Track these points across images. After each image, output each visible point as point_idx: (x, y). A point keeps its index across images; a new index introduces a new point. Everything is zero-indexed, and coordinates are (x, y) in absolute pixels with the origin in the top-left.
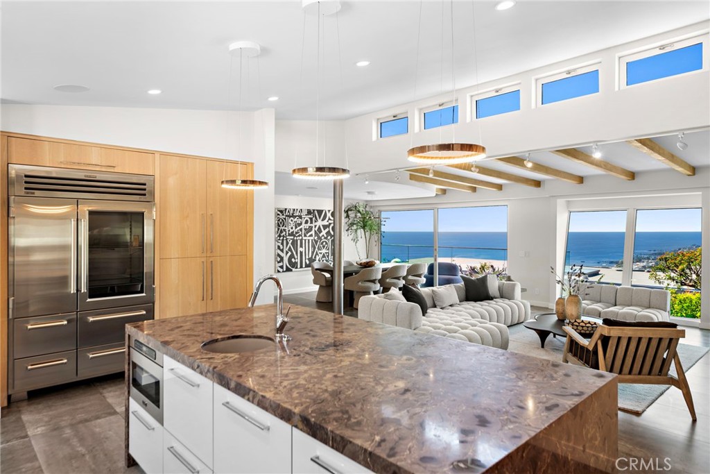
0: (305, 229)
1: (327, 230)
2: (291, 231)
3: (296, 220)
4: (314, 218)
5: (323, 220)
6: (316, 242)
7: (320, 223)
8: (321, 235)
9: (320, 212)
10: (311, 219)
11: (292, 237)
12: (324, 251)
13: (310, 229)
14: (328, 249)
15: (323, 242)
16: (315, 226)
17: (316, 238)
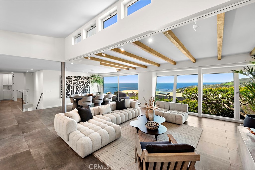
0: (73, 83)
1: (83, 83)
2: (67, 83)
3: (69, 80)
4: (77, 79)
5: (81, 80)
6: (78, 87)
7: (80, 81)
8: (80, 85)
9: (80, 77)
10: (76, 80)
11: (68, 86)
12: (82, 90)
13: (76, 83)
14: (84, 89)
15: (81, 87)
16: (78, 82)
17: (78, 86)
